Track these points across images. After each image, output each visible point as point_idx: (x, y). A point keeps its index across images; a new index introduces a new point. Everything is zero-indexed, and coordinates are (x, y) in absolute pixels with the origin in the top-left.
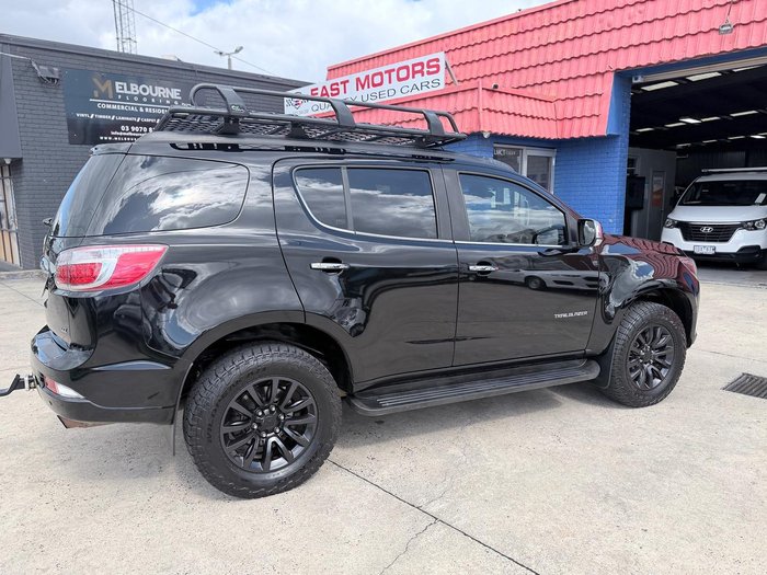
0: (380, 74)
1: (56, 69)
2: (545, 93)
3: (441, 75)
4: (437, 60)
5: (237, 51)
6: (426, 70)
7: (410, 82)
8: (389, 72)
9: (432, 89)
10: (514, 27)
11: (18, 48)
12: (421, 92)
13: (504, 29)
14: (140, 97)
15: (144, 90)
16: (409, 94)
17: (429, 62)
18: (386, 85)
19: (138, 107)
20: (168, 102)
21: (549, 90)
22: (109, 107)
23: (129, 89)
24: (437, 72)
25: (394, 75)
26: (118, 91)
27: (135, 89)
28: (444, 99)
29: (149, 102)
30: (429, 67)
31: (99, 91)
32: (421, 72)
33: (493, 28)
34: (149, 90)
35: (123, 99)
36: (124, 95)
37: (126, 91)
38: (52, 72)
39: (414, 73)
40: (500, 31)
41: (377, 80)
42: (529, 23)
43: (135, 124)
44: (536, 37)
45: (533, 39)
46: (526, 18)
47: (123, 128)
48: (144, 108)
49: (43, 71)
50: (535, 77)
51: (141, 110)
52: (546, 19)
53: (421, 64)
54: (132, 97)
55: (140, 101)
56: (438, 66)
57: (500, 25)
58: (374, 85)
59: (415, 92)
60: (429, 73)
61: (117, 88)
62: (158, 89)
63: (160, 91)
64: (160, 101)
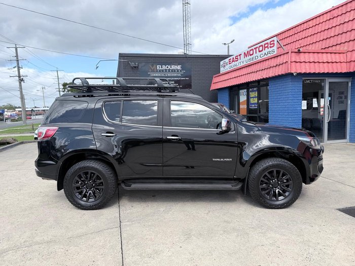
0: (252, 50)
1: (137, 63)
2: (342, 49)
3: (275, 48)
4: (274, 41)
5: (232, 42)
6: (269, 46)
7: (263, 52)
8: (255, 48)
9: (272, 54)
10: (328, 16)
11: (126, 58)
12: (268, 56)
13: (323, 18)
14: (166, 70)
15: (168, 67)
16: (263, 57)
17: (270, 42)
18: (255, 55)
19: (165, 74)
20: (176, 71)
21: (344, 47)
22: (154, 75)
24: (273, 46)
25: (257, 49)
26: (158, 69)
27: (164, 67)
28: (276, 58)
29: (169, 72)
30: (271, 44)
31: (151, 69)
32: (267, 47)
33: (318, 19)
34: (169, 67)
35: (160, 72)
36: (160, 70)
37: (161, 69)
38: (135, 64)
39: (265, 47)
40: (322, 19)
41: (251, 52)
42: (335, 13)
44: (339, 20)
45: (337, 21)
46: (334, 11)
48: (167, 74)
49: (133, 64)
50: (337, 41)
52: (344, 10)
53: (268, 43)
54: (163, 70)
55: (166, 72)
56: (274, 44)
57: (321, 17)
58: (250, 55)
59: (265, 56)
60: (270, 47)
61: (158, 67)
63: (173, 67)
64: (173, 71)
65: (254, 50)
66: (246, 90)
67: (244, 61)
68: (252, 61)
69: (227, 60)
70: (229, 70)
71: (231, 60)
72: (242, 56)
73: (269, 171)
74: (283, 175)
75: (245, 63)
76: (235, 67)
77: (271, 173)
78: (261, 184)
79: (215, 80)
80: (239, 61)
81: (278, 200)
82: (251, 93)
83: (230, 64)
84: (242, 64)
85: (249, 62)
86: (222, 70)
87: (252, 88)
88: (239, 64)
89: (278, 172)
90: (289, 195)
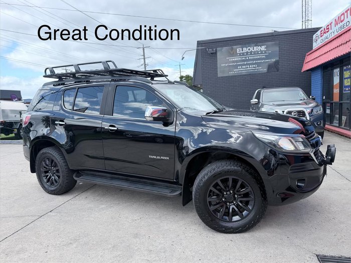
1: (215, 49)
11: (204, 45)
14: (247, 52)
15: (249, 49)
18: (346, 20)
19: (246, 57)
20: (260, 52)
22: (234, 60)
23: (242, 50)
26: (238, 52)
27: (245, 50)
29: (251, 54)
31: (230, 53)
34: (251, 49)
35: (240, 55)
37: (241, 52)
38: (213, 50)
41: (342, 18)
43: (244, 65)
47: (239, 67)
48: (248, 57)
49: (210, 51)
51: (247, 58)
54: (243, 53)
55: (247, 54)
58: (341, 21)
61: (238, 51)
62: (255, 48)
63: (256, 49)
64: (256, 53)
65: (346, 14)
66: (338, 69)
67: (335, 31)
68: (343, 29)
69: (319, 33)
70: (320, 44)
71: (323, 32)
72: (333, 25)
73: (223, 178)
74: (242, 186)
75: (336, 33)
76: (327, 40)
77: (225, 181)
78: (210, 195)
79: (308, 59)
80: (330, 31)
81: (231, 221)
82: (345, 72)
83: (321, 36)
84: (333, 36)
85: (340, 31)
86: (315, 46)
87: (346, 66)
88: (330, 35)
89: (235, 182)
90: (247, 215)
